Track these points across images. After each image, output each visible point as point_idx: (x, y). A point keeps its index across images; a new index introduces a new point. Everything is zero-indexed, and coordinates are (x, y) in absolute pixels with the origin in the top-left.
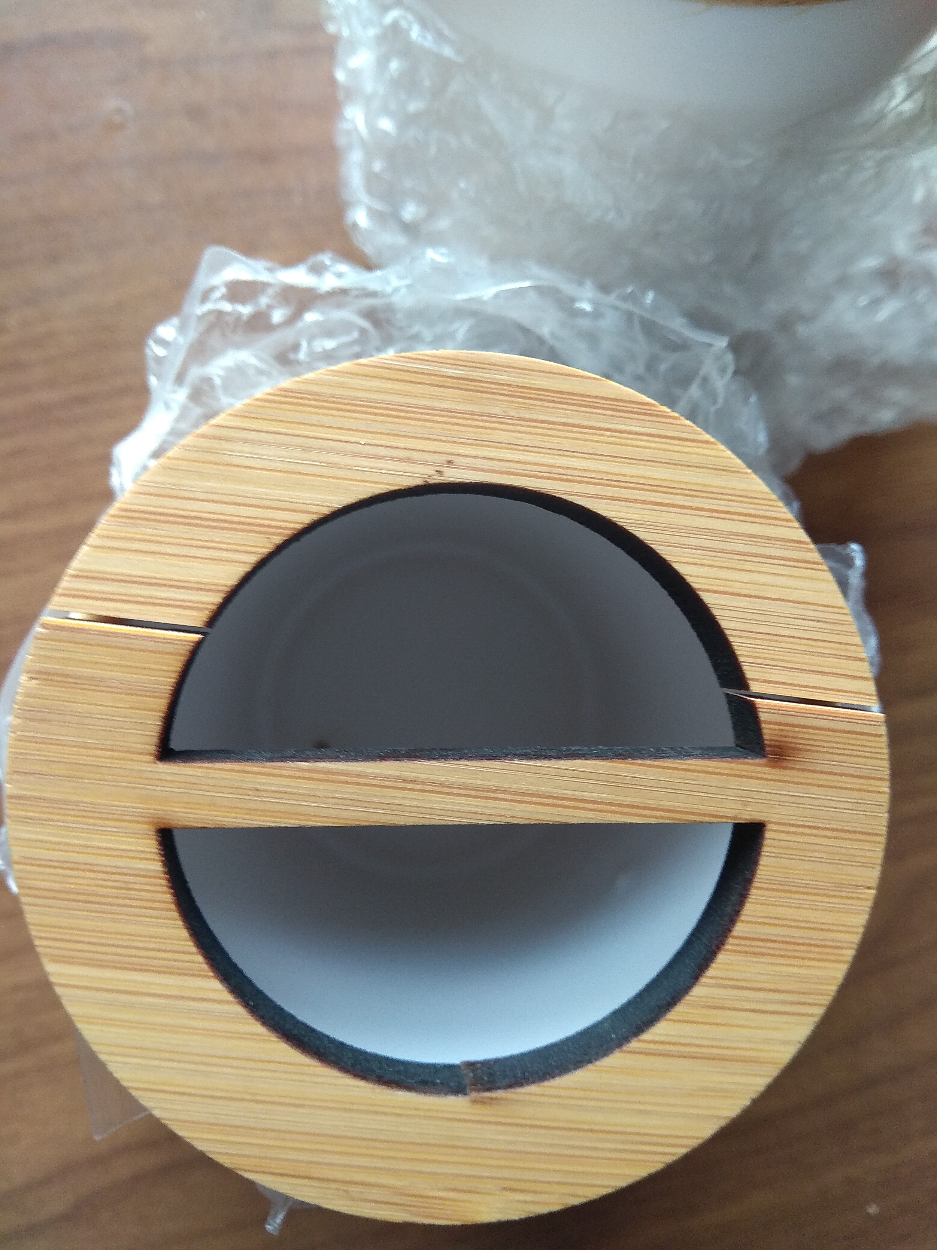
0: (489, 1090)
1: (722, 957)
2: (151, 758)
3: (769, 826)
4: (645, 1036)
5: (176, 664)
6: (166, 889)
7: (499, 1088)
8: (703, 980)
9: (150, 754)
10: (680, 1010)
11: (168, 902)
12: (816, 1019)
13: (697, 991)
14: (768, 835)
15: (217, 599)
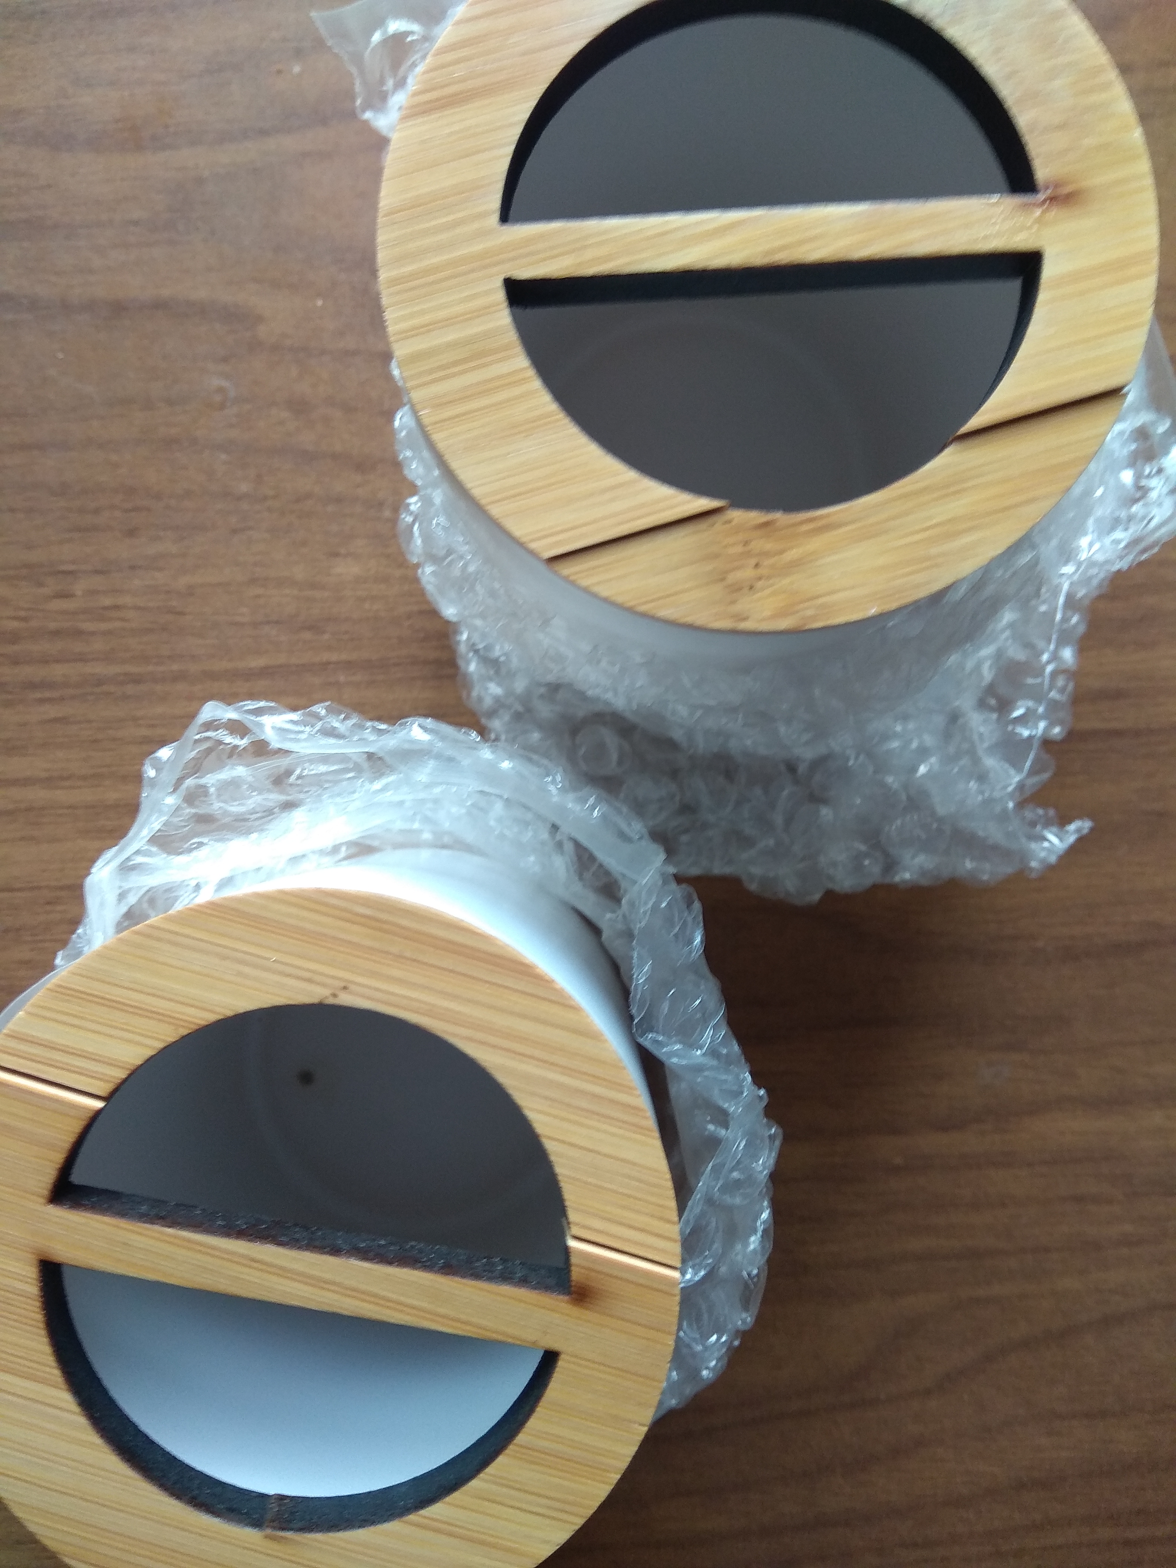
0: (283, 1529)
1: (501, 1459)
2: (42, 1201)
3: (562, 1356)
4: (423, 1512)
5: (76, 1127)
6: (38, 1310)
7: (292, 1529)
8: (481, 1475)
9: (42, 1197)
10: (456, 1496)
11: (38, 1321)
12: (577, 1527)
13: (474, 1483)
14: (560, 1363)
15: (122, 1074)
